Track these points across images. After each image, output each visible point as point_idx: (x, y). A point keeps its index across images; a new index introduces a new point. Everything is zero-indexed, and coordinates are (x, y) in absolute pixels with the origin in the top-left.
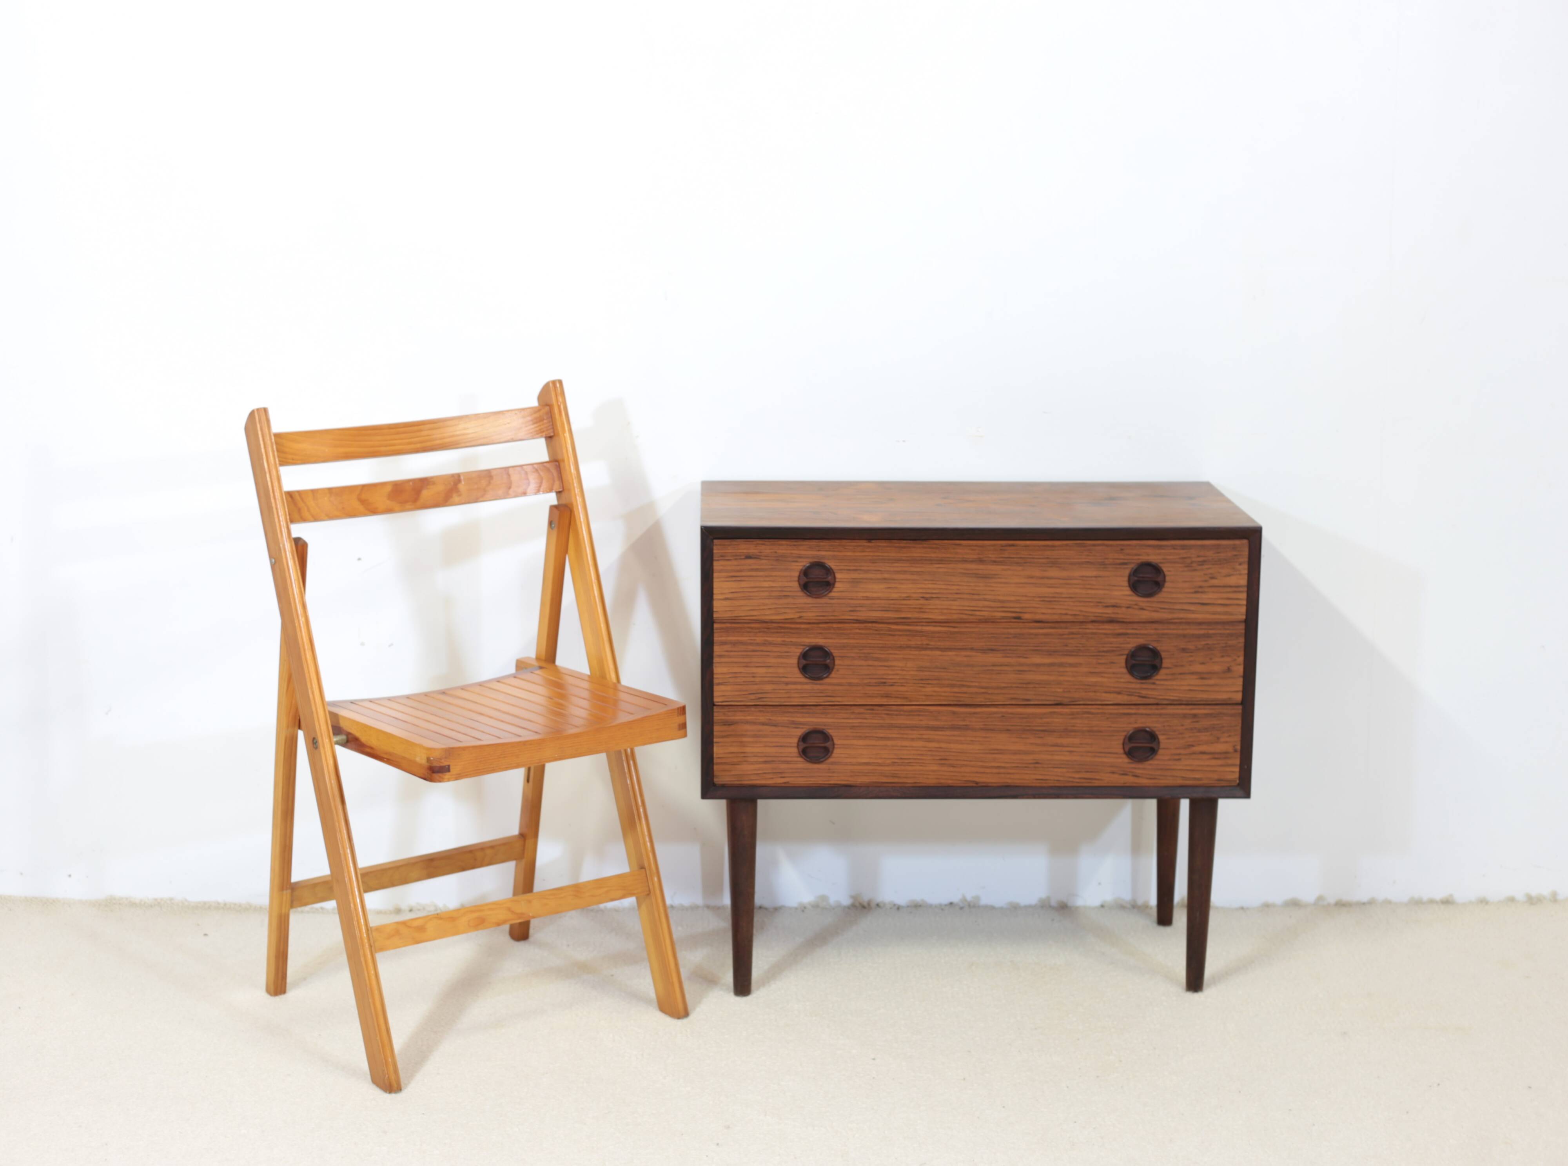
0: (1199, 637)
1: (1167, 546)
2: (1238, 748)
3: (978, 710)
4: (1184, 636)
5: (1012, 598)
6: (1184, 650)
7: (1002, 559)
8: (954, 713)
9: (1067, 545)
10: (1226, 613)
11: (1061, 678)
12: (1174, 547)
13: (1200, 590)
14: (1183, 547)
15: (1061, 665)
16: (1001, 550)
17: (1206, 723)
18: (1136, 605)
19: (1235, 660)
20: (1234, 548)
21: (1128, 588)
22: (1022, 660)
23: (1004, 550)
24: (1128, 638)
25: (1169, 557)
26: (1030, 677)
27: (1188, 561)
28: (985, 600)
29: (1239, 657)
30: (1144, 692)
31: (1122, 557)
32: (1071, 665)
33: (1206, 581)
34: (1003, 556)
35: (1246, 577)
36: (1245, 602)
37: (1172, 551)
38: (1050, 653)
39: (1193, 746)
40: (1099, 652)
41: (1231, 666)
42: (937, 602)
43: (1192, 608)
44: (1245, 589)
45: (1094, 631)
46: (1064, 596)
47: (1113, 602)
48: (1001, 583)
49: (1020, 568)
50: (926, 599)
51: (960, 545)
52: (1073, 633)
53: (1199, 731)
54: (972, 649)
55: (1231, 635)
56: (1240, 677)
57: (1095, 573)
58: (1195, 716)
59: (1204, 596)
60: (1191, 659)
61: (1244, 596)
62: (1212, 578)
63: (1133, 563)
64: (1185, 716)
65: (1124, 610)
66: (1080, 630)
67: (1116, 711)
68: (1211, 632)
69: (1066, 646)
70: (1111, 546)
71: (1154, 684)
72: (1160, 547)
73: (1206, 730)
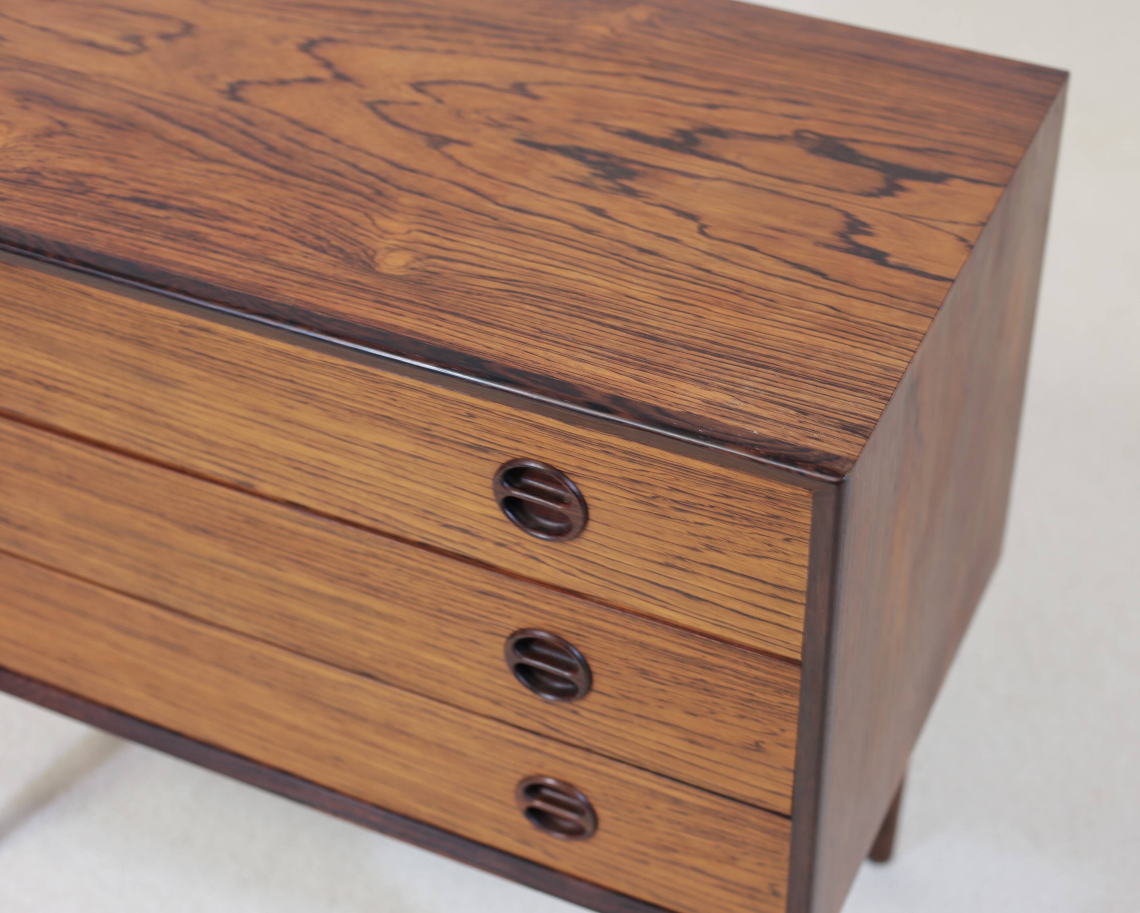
0: (682, 659)
1: (589, 441)
2: (783, 889)
3: (202, 629)
4: (643, 646)
5: (229, 443)
6: (643, 673)
7: (187, 353)
8: (154, 617)
9: (333, 366)
10: (750, 633)
11: (366, 634)
12: (605, 448)
13: (679, 563)
14: (631, 456)
15: (359, 608)
16: (182, 332)
17: (708, 823)
18: (518, 544)
19: (774, 734)
20: (771, 498)
21: (495, 504)
22: (272, 572)
23: (190, 335)
24: (506, 606)
25: (592, 467)
26: (295, 607)
27: (649, 492)
28: (169, 427)
29: (783, 730)
30: (554, 721)
31: (475, 433)
32: (380, 615)
33: (695, 549)
34: (188, 346)
35: (804, 573)
36: (801, 627)
37: (602, 456)
38: (334, 579)
39: (674, 851)
40: (441, 611)
41: (763, 742)
42: (70, 401)
43: (661, 594)
44: (803, 599)
45: (425, 567)
46: (342, 473)
47: (462, 522)
48: (195, 402)
49: (233, 385)
50: (47, 387)
51: (89, 295)
52: (374, 556)
53: (688, 829)
54: (162, 515)
55: (765, 683)
56: (788, 770)
57: (409, 447)
58: (676, 801)
59: (690, 580)
60: (661, 695)
61: (800, 612)
62: (710, 548)
63: (505, 454)
64: (654, 794)
65: (490, 545)
66: (392, 555)
67: (495, 732)
68: (709, 659)
69: (363, 575)
70: (444, 399)
71: (575, 712)
72: (568, 437)
73: (705, 833)
